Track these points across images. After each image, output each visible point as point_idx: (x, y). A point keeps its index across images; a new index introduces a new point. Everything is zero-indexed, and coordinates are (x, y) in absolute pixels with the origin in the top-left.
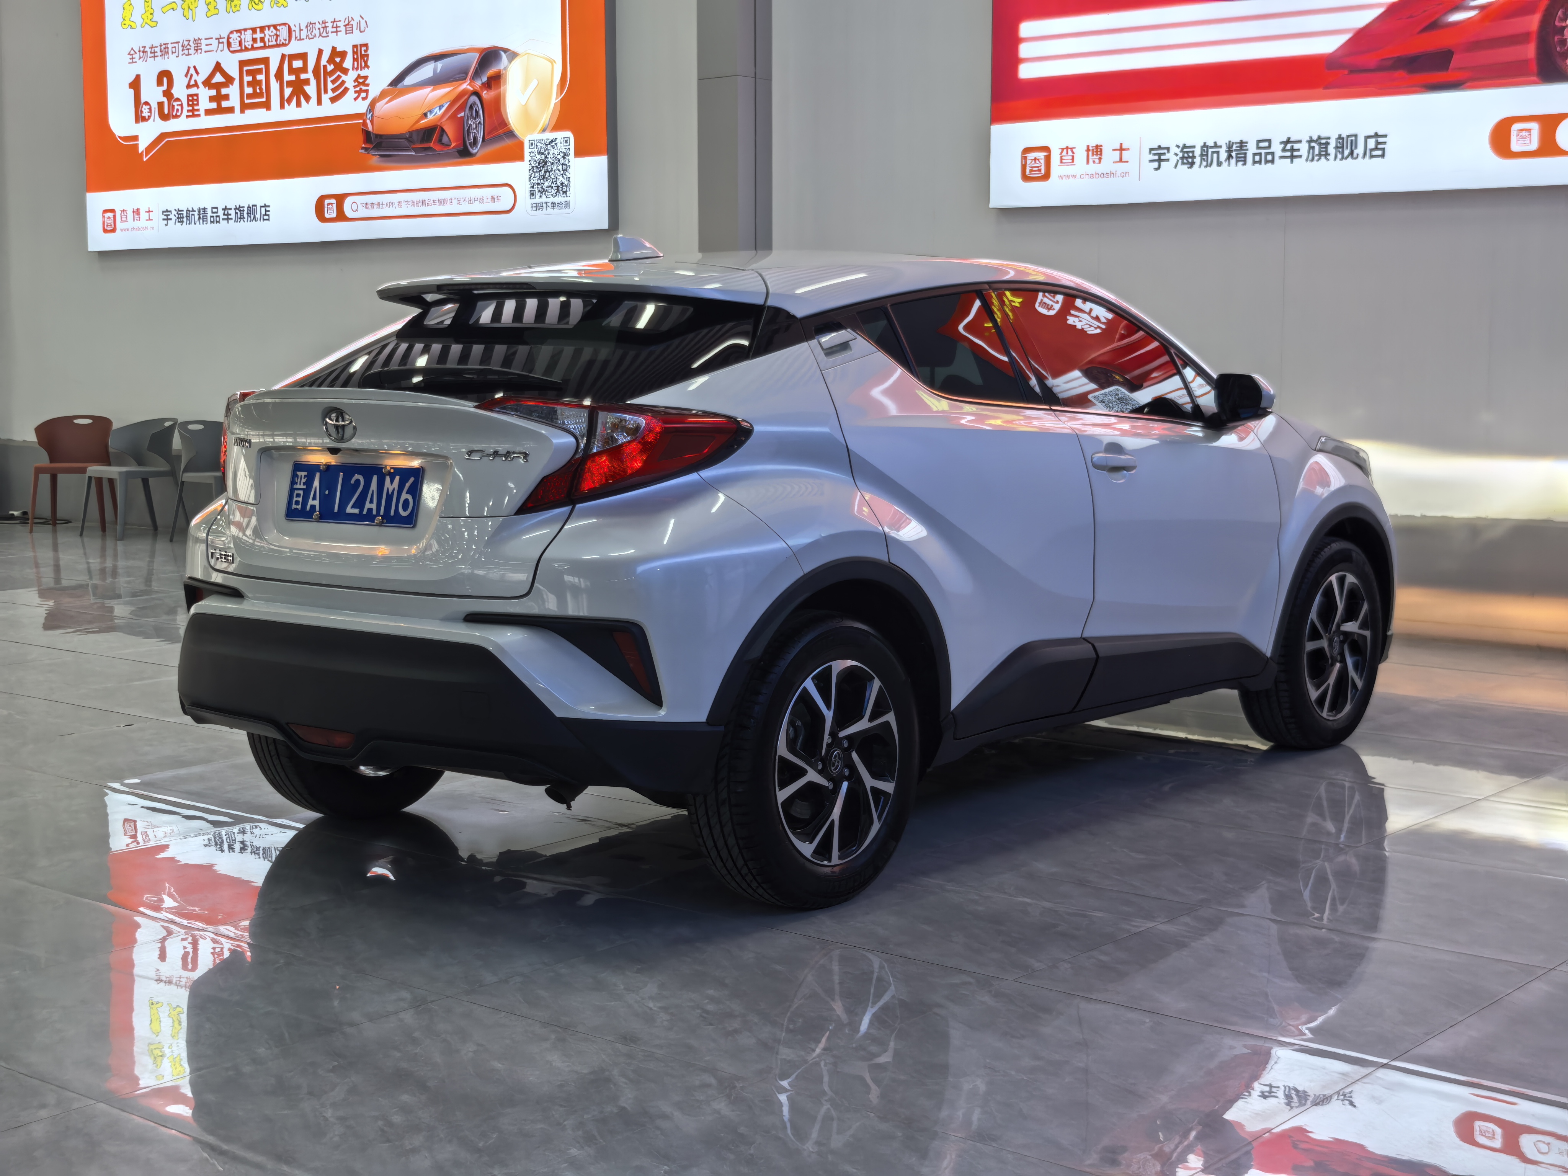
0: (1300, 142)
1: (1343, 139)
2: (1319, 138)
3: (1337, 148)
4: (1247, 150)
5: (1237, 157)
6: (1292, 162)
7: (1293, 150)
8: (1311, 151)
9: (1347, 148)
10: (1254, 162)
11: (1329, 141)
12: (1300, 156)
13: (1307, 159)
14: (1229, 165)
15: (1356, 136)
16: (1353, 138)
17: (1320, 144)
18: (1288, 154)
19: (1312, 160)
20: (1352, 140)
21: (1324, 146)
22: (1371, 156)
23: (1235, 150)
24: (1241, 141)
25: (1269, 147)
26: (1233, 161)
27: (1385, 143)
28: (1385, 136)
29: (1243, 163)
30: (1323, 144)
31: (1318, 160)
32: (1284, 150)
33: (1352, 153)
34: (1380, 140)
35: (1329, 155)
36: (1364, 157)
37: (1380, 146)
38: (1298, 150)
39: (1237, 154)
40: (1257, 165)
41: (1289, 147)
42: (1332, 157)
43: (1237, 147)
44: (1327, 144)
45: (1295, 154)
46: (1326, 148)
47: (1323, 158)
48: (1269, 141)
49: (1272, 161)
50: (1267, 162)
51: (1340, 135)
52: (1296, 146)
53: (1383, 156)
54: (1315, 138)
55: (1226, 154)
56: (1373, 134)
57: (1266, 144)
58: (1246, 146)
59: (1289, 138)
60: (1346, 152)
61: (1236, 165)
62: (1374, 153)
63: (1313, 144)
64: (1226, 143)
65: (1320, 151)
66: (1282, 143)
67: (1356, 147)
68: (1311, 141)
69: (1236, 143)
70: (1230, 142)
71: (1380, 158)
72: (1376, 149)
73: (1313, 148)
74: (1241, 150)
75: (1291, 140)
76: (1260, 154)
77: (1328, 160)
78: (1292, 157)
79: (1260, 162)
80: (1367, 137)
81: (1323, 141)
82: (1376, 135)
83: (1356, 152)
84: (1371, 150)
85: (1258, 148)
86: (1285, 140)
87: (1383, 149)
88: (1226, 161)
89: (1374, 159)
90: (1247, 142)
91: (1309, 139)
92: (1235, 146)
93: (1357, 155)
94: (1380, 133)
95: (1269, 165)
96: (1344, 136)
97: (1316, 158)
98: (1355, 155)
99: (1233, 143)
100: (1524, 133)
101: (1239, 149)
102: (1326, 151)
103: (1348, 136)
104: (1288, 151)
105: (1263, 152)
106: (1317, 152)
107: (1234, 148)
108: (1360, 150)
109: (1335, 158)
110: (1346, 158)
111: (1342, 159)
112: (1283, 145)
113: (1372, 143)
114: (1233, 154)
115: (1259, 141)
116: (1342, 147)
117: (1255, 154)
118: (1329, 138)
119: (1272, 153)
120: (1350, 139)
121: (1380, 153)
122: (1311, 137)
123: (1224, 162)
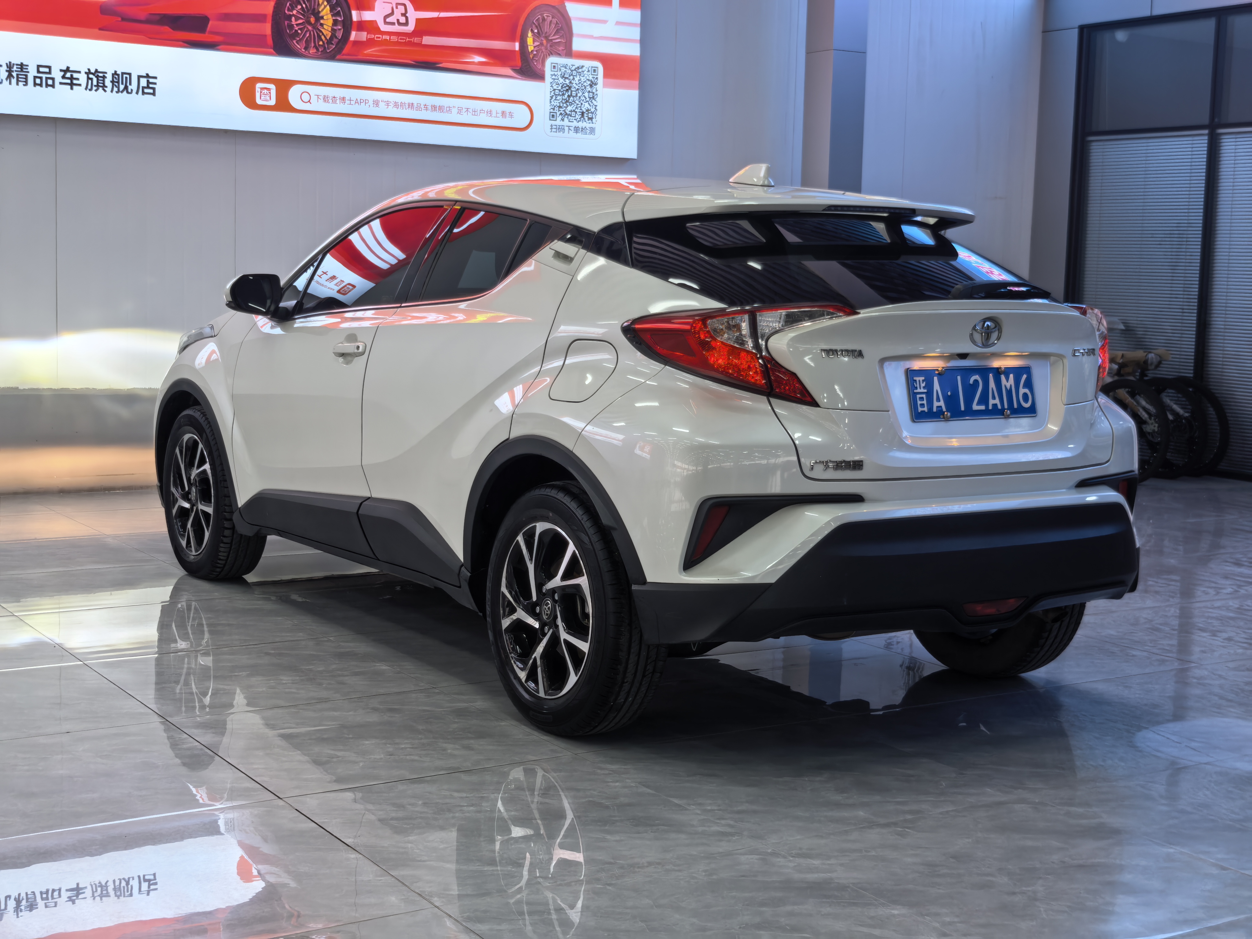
0: (79, 72)
1: (118, 75)
2: (96, 71)
3: (112, 82)
4: (28, 72)
5: (18, 78)
6: (72, 89)
7: (72, 78)
8: (90, 81)
9: (122, 84)
10: (35, 84)
11: (106, 75)
12: (80, 85)
13: (86, 88)
14: (10, 83)
15: (130, 74)
16: (128, 76)
17: (97, 77)
18: (69, 81)
19: (91, 90)
20: (126, 78)
21: (102, 79)
22: (144, 93)
23: (16, 71)
24: (22, 63)
25: (50, 73)
26: (14, 81)
27: (155, 84)
28: (155, 78)
29: (24, 83)
30: (101, 77)
31: (96, 90)
32: (64, 77)
33: (126, 88)
34: (151, 80)
35: (106, 87)
36: (137, 93)
37: (151, 86)
38: (78, 79)
39: (17, 75)
40: (38, 87)
41: (68, 75)
42: (108, 89)
43: (17, 68)
44: (104, 77)
45: (75, 82)
46: (104, 81)
47: (101, 89)
48: (49, 67)
49: (53, 86)
50: (47, 85)
51: (116, 72)
52: (75, 75)
53: (154, 94)
54: (93, 71)
55: (7, 73)
56: (145, 75)
57: (47, 70)
58: (27, 69)
59: (68, 68)
60: (122, 87)
61: (17, 84)
62: (146, 91)
63: (91, 76)
64: (7, 64)
65: (98, 82)
66: (61, 70)
67: (130, 84)
68: (88, 73)
69: (17, 65)
70: (10, 63)
71: (152, 96)
72: (148, 87)
73: (92, 79)
74: (22, 71)
75: (71, 69)
76: (41, 78)
77: (105, 91)
78: (72, 85)
79: (41, 85)
80: (139, 77)
81: (101, 75)
82: (147, 76)
83: (130, 88)
84: (143, 88)
85: (39, 72)
86: (65, 68)
87: (154, 89)
88: (7, 79)
89: (146, 96)
90: (27, 66)
91: (87, 71)
92: (15, 67)
93: (132, 90)
94: (150, 75)
95: (50, 88)
96: (119, 72)
97: (94, 88)
98: (130, 91)
99: (14, 64)
100: (265, 91)
101: (19, 70)
102: (104, 84)
103: (123, 74)
104: (68, 78)
105: (44, 76)
106: (95, 83)
107: (15, 68)
108: (133, 86)
109: (112, 91)
110: (122, 92)
111: (117, 92)
112: (62, 73)
113: (144, 82)
114: (14, 74)
115: (39, 66)
116: (118, 82)
117: (35, 77)
118: (106, 73)
119: (53, 79)
120: (125, 76)
121: (151, 91)
122: (89, 70)
123: (4, 81)
